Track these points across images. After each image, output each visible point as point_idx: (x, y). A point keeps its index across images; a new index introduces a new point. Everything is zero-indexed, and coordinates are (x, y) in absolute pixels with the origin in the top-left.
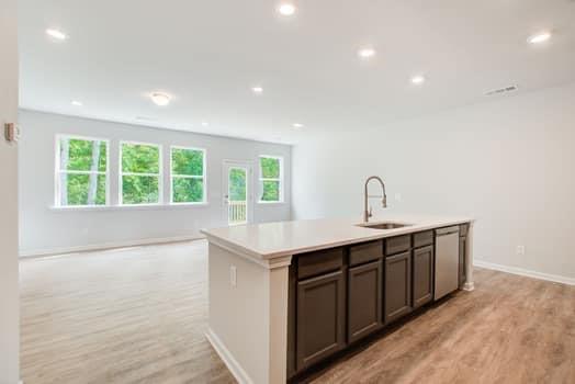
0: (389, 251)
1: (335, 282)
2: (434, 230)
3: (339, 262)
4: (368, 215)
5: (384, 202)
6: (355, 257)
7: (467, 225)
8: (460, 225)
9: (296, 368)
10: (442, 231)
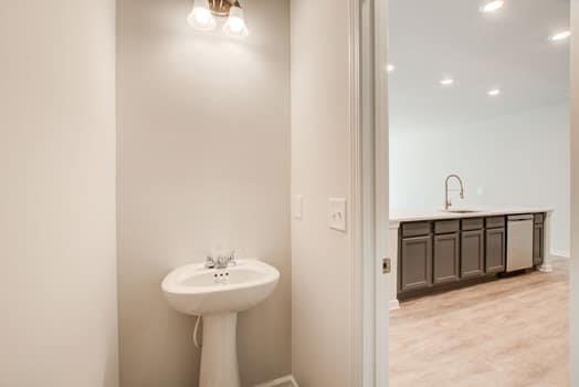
0: (464, 228)
1: (425, 242)
2: (506, 216)
3: (428, 231)
4: (448, 204)
5: (462, 194)
6: (438, 228)
7: (543, 214)
8: (534, 214)
9: (401, 288)
10: (514, 217)
